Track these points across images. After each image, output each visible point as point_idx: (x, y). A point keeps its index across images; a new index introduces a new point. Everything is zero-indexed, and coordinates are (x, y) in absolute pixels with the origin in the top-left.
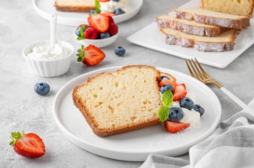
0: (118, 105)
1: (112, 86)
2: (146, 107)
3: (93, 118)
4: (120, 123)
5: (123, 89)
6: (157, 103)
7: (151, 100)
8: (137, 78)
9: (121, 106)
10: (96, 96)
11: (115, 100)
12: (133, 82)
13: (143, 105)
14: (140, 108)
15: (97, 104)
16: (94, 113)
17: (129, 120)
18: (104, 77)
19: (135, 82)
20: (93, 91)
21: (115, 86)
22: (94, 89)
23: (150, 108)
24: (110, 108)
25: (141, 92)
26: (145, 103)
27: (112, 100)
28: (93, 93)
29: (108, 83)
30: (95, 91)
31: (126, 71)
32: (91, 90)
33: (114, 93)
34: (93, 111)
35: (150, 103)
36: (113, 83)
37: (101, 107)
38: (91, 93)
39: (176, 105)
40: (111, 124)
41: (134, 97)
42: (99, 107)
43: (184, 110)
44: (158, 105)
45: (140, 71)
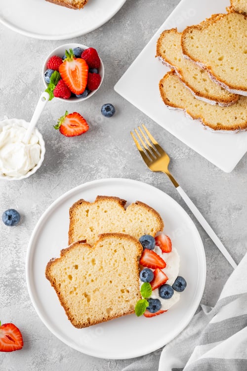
0: (94, 291)
1: (89, 263)
2: (124, 297)
3: (68, 309)
4: (95, 317)
5: (100, 270)
6: (135, 294)
7: (129, 289)
8: (116, 254)
9: (97, 292)
10: (70, 277)
11: (91, 284)
12: (111, 259)
13: (120, 294)
14: (117, 298)
15: (72, 289)
16: (69, 303)
17: (105, 312)
18: (79, 250)
19: (113, 260)
20: (67, 270)
21: (91, 264)
22: (69, 268)
23: (127, 300)
24: (86, 296)
25: (120, 275)
26: (122, 291)
27: (88, 284)
28: (68, 274)
29: (84, 259)
30: (70, 270)
31: (104, 241)
32: (65, 269)
33: (90, 275)
34: (68, 298)
35: (128, 292)
36: (90, 260)
37: (77, 294)
38: (66, 273)
39: (155, 295)
40: (87, 317)
41: (111, 282)
42: (75, 292)
43: (163, 301)
44: (135, 296)
45: (120, 244)
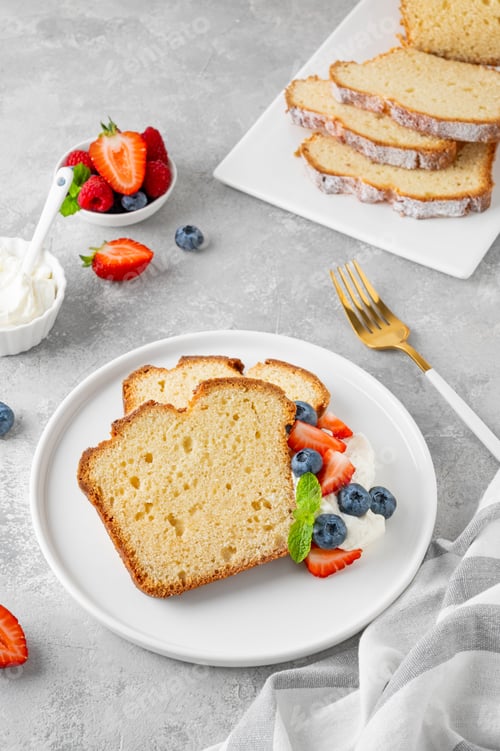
0: (192, 511)
1: (176, 448)
2: (260, 518)
3: (133, 553)
4: (196, 568)
5: (202, 461)
6: (285, 508)
7: (271, 498)
8: (238, 423)
9: (198, 513)
10: (135, 483)
11: (183, 496)
12: (227, 436)
13: (251, 513)
14: (244, 522)
15: (141, 509)
16: (134, 539)
17: (219, 557)
18: (154, 419)
19: (233, 438)
20: (128, 465)
21: (182, 449)
22: (131, 461)
23: (268, 523)
24: (173, 521)
25: (248, 470)
26: (256, 506)
27: (177, 495)
28: (131, 475)
29: (165, 439)
30: (135, 464)
31: (211, 396)
32: (124, 464)
33: (180, 475)
34: (132, 531)
35: (268, 506)
36: (179, 441)
37: (151, 518)
38: (125, 473)
39: (329, 506)
40: (177, 570)
41: (229, 487)
42: (146, 517)
43: (350, 521)
44: (286, 514)
45: (246, 400)
